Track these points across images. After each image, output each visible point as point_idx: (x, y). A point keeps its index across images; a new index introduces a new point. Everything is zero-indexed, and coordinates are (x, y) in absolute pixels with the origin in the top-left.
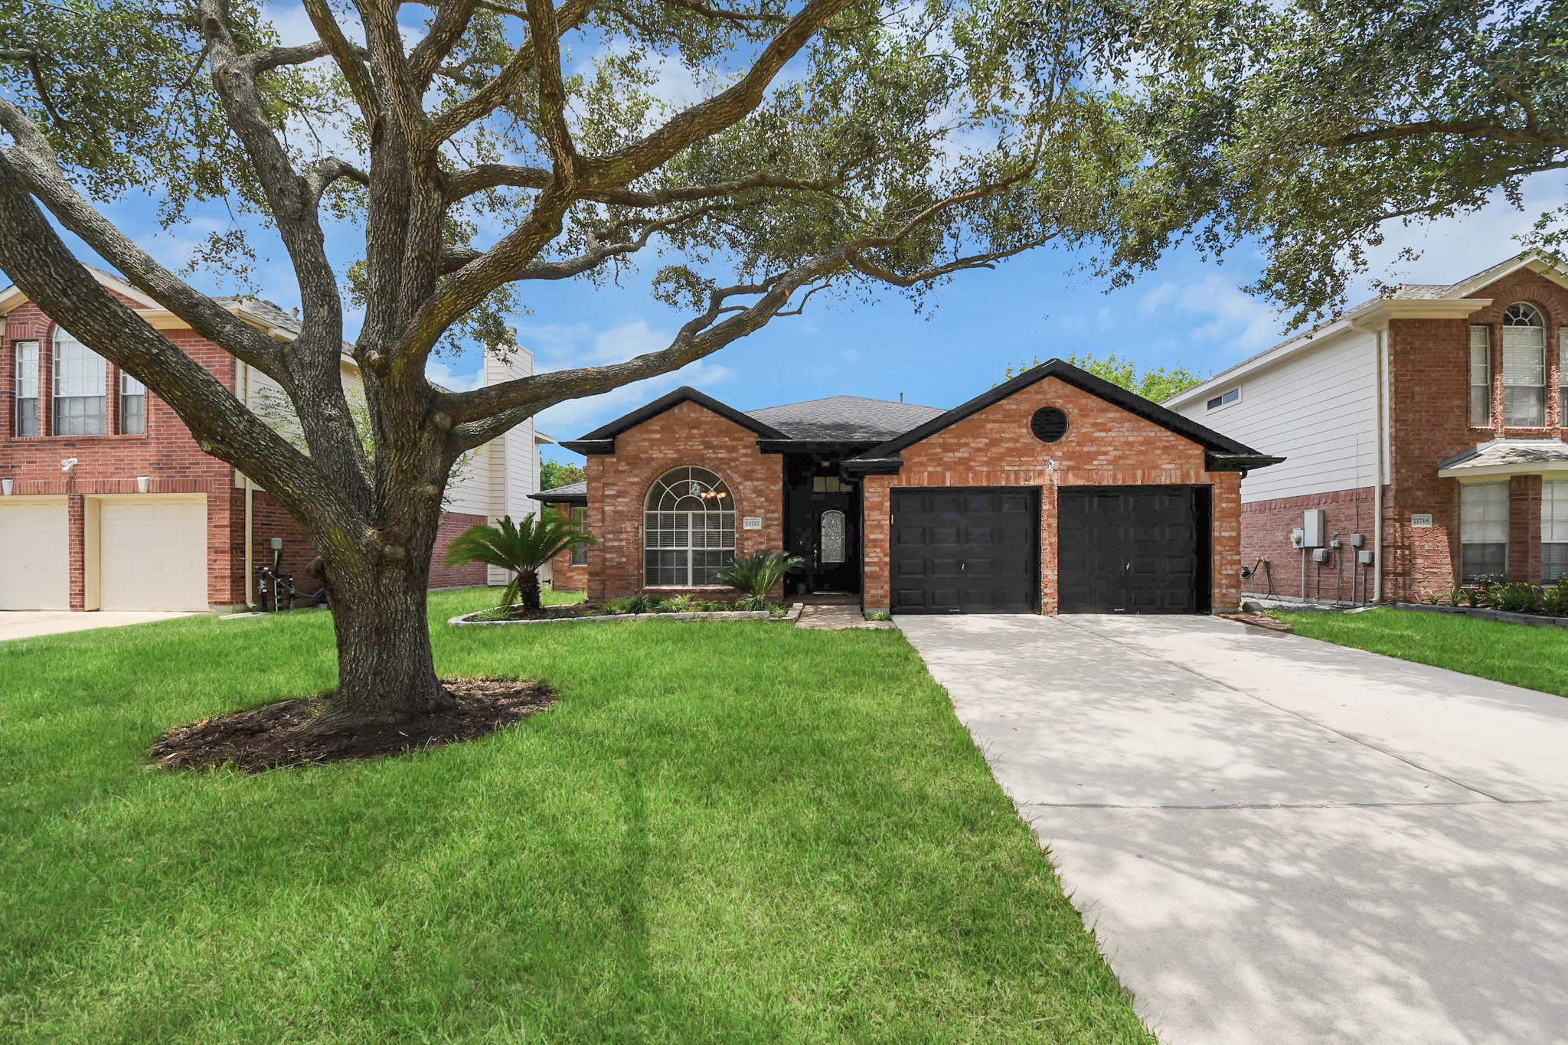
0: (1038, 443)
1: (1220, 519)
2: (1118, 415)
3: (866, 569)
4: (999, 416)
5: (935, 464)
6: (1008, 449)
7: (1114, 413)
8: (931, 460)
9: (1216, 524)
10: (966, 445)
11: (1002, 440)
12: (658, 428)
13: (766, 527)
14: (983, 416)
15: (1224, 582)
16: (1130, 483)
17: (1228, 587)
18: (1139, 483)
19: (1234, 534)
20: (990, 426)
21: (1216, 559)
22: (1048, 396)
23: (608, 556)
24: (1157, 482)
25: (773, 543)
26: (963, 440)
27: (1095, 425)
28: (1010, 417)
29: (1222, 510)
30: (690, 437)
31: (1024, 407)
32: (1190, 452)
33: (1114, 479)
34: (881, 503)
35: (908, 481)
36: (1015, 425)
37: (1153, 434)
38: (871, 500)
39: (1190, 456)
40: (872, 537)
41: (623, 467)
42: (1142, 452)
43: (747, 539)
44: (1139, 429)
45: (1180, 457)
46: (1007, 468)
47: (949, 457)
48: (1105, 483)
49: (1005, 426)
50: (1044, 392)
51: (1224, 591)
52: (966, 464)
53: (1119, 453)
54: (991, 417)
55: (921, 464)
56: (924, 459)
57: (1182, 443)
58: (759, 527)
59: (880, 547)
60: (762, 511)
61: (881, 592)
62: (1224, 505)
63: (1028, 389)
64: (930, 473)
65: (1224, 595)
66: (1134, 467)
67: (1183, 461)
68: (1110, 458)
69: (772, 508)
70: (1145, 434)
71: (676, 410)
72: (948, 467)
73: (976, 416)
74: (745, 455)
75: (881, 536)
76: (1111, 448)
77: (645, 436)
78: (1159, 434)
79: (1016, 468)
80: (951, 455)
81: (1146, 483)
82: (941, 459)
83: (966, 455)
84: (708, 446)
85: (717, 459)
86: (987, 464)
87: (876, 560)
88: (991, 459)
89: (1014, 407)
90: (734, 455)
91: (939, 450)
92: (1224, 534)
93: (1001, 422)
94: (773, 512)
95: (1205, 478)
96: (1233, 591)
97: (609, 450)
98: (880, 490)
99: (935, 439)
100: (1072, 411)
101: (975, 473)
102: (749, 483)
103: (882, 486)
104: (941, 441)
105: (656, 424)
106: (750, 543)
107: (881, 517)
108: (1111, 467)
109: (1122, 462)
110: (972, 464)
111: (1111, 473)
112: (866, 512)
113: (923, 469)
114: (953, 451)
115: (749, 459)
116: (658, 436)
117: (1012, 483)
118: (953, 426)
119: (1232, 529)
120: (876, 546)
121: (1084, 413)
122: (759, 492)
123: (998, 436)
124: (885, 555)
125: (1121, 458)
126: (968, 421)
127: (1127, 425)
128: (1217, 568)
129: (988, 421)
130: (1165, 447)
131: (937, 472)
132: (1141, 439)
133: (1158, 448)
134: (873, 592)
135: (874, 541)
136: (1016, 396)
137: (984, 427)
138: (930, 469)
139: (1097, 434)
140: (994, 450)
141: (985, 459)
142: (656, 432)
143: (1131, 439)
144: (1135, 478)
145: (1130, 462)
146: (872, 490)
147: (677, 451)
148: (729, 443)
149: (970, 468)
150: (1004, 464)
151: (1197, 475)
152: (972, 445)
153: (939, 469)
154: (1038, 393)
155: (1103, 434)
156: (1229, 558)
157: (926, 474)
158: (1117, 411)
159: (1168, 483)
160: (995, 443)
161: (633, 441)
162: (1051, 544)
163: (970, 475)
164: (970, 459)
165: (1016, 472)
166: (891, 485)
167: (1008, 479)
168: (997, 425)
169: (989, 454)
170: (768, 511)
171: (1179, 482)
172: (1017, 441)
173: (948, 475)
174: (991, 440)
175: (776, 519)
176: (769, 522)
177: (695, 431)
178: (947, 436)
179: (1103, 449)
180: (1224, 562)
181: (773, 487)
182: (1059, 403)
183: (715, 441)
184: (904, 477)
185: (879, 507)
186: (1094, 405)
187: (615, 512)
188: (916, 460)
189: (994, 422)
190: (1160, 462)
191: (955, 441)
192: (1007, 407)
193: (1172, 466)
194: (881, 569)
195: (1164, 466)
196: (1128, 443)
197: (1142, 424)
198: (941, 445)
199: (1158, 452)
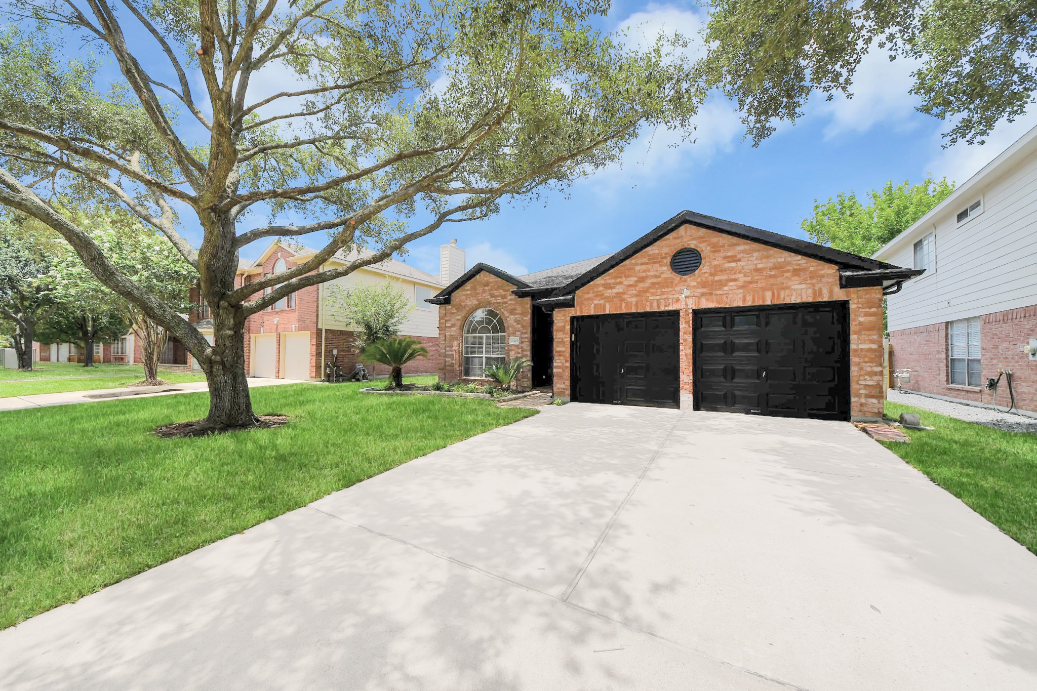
0: (677, 278)
1: (858, 333)
2: (747, 247)
3: (555, 370)
4: (645, 260)
5: (599, 298)
6: (653, 284)
7: (744, 246)
8: (597, 296)
9: (853, 337)
10: (621, 283)
11: (647, 277)
12: (469, 288)
13: (522, 342)
14: (633, 261)
15: (862, 391)
16: (758, 302)
17: (869, 396)
18: (768, 303)
19: (874, 346)
20: (638, 268)
21: (854, 370)
22: (685, 240)
23: (447, 359)
24: (787, 301)
25: (525, 353)
26: (619, 280)
27: (725, 258)
28: (654, 260)
29: (861, 323)
30: (484, 291)
31: (665, 250)
32: (822, 272)
33: (744, 300)
34: (564, 327)
35: (581, 312)
36: (658, 265)
37: (783, 260)
38: (558, 325)
39: (823, 276)
40: (558, 349)
41: (454, 311)
42: (771, 276)
43: (511, 350)
44: (768, 257)
45: (811, 278)
46: (651, 298)
47: (609, 293)
48: (735, 305)
49: (649, 266)
50: (682, 237)
51: (863, 401)
52: (621, 297)
53: (748, 279)
54: (640, 261)
55: (589, 299)
56: (591, 295)
57: (813, 265)
58: (517, 343)
59: (563, 356)
60: (518, 333)
61: (563, 386)
62: (861, 319)
63: (667, 237)
64: (595, 305)
65: (861, 405)
66: (764, 289)
67: (814, 281)
68: (740, 283)
69: (524, 331)
70: (774, 260)
71: (478, 276)
72: (608, 299)
73: (627, 262)
74: (511, 300)
75: (563, 349)
76: (741, 275)
77: (464, 293)
78: (789, 259)
79: (658, 297)
80: (610, 291)
81: (776, 302)
82: (603, 295)
83: (621, 290)
84: (492, 296)
85: (497, 303)
86: (636, 296)
87: (560, 365)
88: (639, 292)
89: (657, 252)
90: (505, 300)
91: (601, 289)
92: (861, 346)
93: (647, 264)
94: (525, 333)
95: (840, 295)
96: (874, 401)
97: (447, 301)
98: (563, 318)
99: (599, 281)
100: (705, 249)
101: (627, 303)
102: (512, 317)
103: (564, 315)
104: (603, 282)
105: (468, 286)
106: (513, 353)
107: (563, 336)
108: (741, 291)
109: (751, 286)
110: (625, 296)
111: (741, 296)
112: (554, 333)
113: (590, 302)
114: (611, 288)
115: (513, 302)
116: (469, 292)
117: (655, 309)
118: (611, 271)
119: (872, 342)
120: (560, 355)
121: (716, 249)
122: (518, 322)
123: (644, 274)
124: (566, 361)
125: (750, 283)
126: (623, 266)
127: (756, 254)
128: (855, 379)
129: (637, 264)
130: (795, 270)
131: (601, 304)
132: (771, 265)
133: (788, 271)
134: (558, 386)
135: (560, 352)
136: (658, 243)
137: (633, 269)
138: (596, 302)
139: (727, 265)
140: (641, 285)
141: (635, 292)
142: (468, 290)
143: (760, 266)
144: (764, 300)
145: (760, 285)
146: (558, 318)
147: (478, 300)
148: (503, 293)
149: (623, 300)
150: (648, 295)
151: (831, 292)
152: (625, 283)
153: (602, 302)
154: (674, 238)
155: (733, 264)
156: (869, 369)
157: (593, 306)
158: (747, 244)
159: (798, 301)
160: (642, 280)
161: (457, 296)
162: (686, 355)
163: (624, 305)
164: (623, 293)
165: (658, 300)
166: (571, 315)
167: (651, 306)
168: (644, 267)
169: (637, 289)
170: (522, 333)
171: (810, 300)
172: (659, 277)
173: (608, 306)
174: (640, 278)
175: (526, 338)
176: (523, 340)
177: (486, 288)
178: (607, 278)
179: (733, 277)
180: (863, 372)
181: (525, 318)
182: (693, 244)
183: (496, 293)
184: (578, 309)
185: (562, 329)
186: (724, 242)
187: (451, 335)
188: (586, 296)
189: (642, 264)
190: (790, 283)
191: (613, 281)
192: (651, 253)
193: (803, 286)
194: (563, 371)
195: (793, 287)
196: (757, 270)
197: (771, 252)
198: (603, 285)
199: (789, 274)
